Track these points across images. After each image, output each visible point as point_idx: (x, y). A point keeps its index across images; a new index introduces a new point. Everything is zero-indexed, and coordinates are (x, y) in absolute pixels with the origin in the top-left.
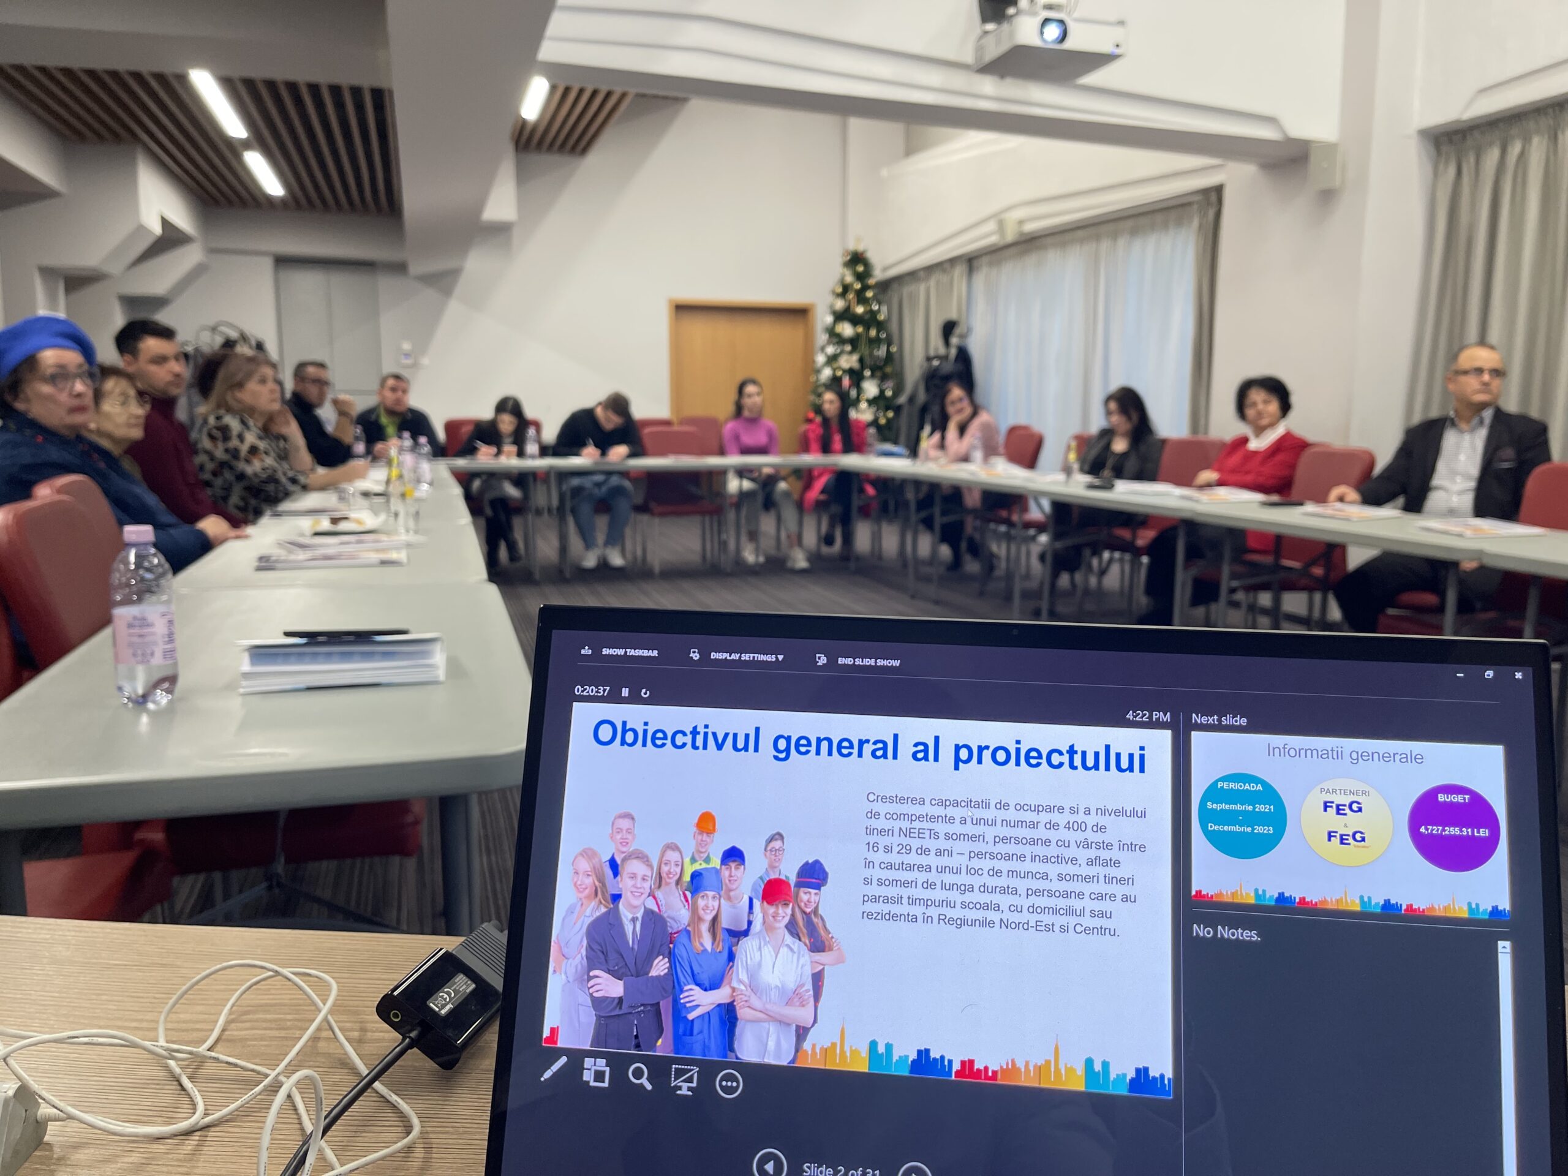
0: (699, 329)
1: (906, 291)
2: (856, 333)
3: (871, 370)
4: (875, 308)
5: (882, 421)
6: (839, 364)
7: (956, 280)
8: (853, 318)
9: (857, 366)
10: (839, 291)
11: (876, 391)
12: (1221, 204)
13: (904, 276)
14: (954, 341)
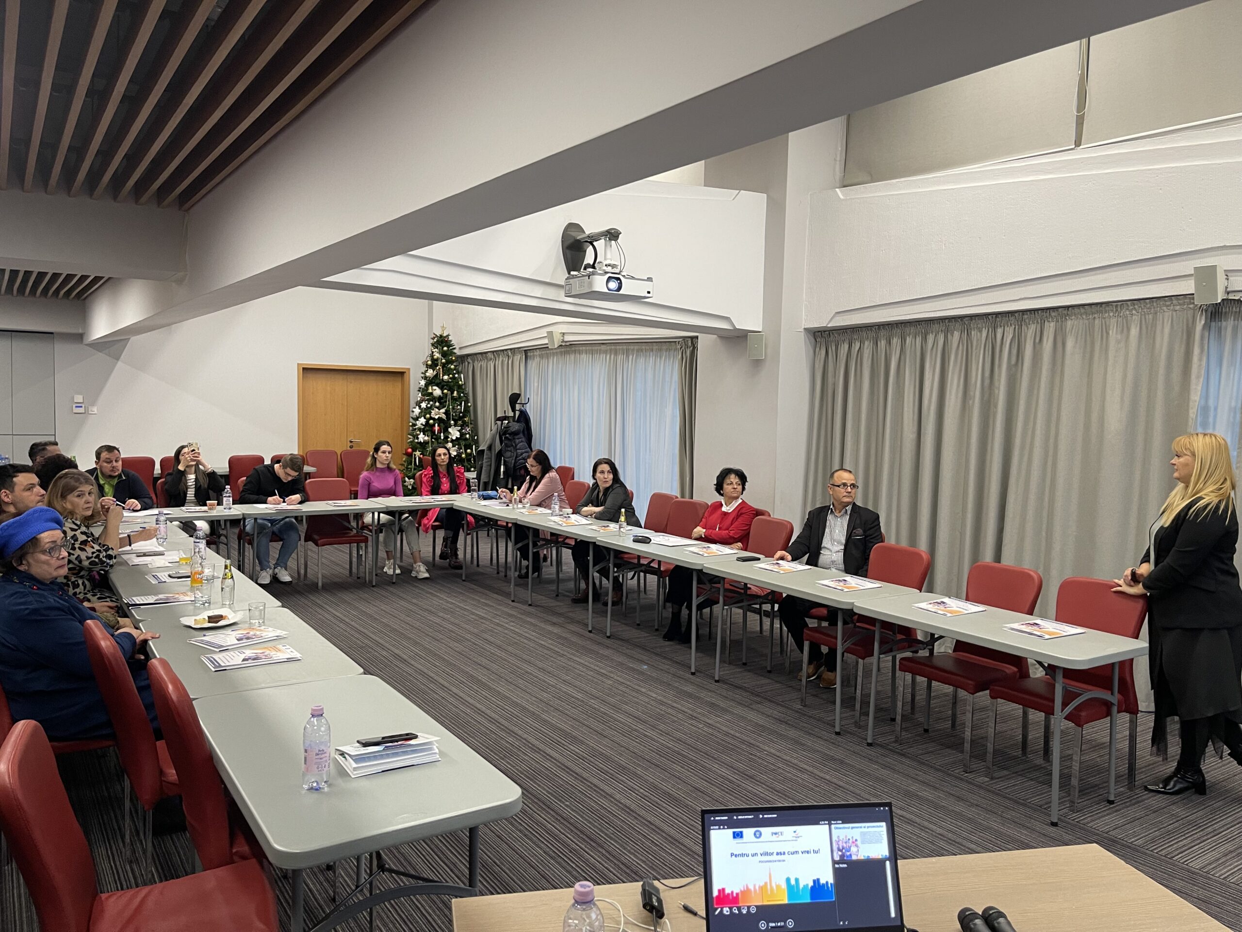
1: (477, 365)
2: (443, 393)
3: (453, 420)
4: (456, 376)
5: (463, 456)
6: (430, 414)
7: (516, 363)
8: (440, 383)
9: (444, 416)
10: (430, 363)
11: (458, 435)
12: (694, 348)
13: (476, 354)
14: (518, 407)
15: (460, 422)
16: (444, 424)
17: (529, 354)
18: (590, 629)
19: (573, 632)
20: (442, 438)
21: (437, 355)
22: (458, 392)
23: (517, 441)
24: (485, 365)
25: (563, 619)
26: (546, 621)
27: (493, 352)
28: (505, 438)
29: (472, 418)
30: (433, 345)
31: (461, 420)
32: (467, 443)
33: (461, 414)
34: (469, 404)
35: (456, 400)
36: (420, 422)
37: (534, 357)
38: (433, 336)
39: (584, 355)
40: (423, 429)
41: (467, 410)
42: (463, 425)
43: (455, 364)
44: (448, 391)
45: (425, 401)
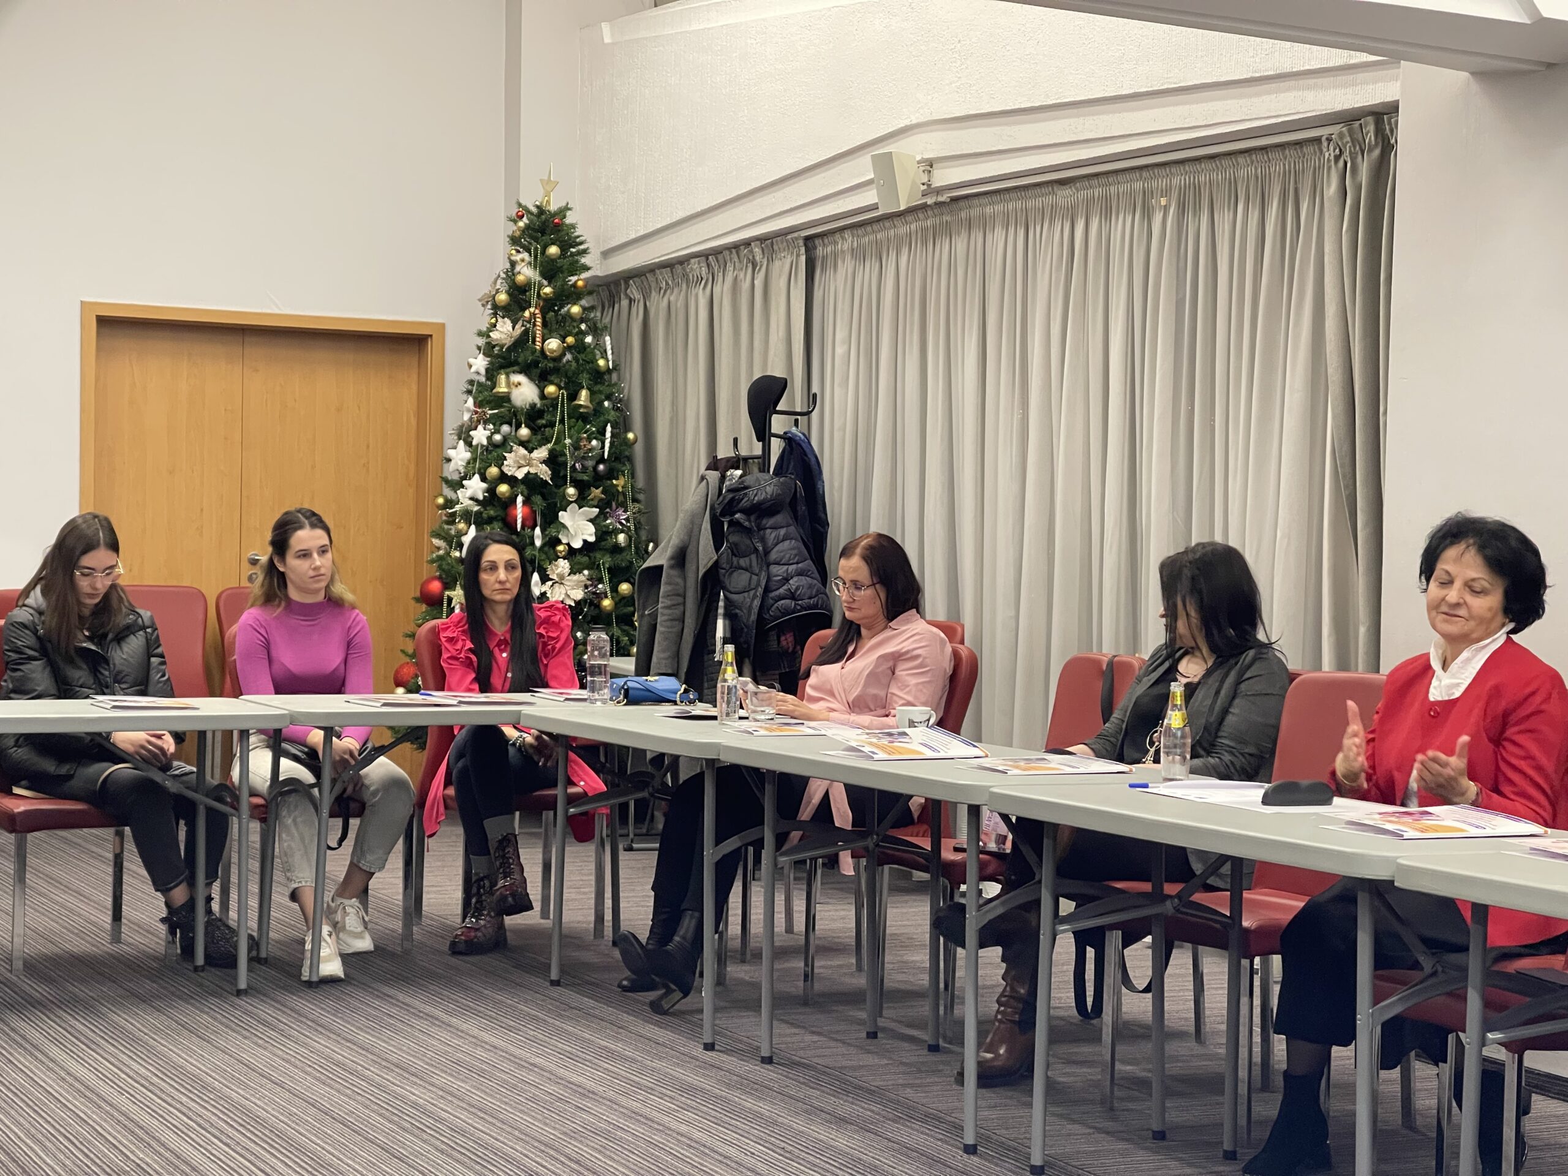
0: (157, 373)
1: (658, 304)
2: (543, 396)
3: (576, 484)
4: (589, 339)
5: (607, 603)
6: (500, 466)
7: (779, 284)
8: (535, 363)
9: (544, 473)
10: (503, 297)
11: (589, 533)
12: (1387, 147)
13: (652, 269)
14: (778, 424)
15: (596, 493)
16: (546, 499)
17: (820, 251)
18: (970, 1140)
19: (907, 1151)
20: (538, 543)
21: (527, 273)
22: (592, 393)
23: (771, 536)
24: (681, 303)
25: (876, 1108)
26: (812, 1111)
27: (705, 255)
28: (731, 523)
29: (640, 483)
30: (514, 241)
31: (600, 485)
32: (622, 560)
33: (601, 467)
34: (631, 436)
35: (584, 418)
36: (469, 493)
37: (835, 255)
38: (514, 211)
39: (999, 232)
40: (478, 514)
41: (621, 455)
42: (609, 504)
43: (583, 302)
44: (560, 388)
45: (486, 422)
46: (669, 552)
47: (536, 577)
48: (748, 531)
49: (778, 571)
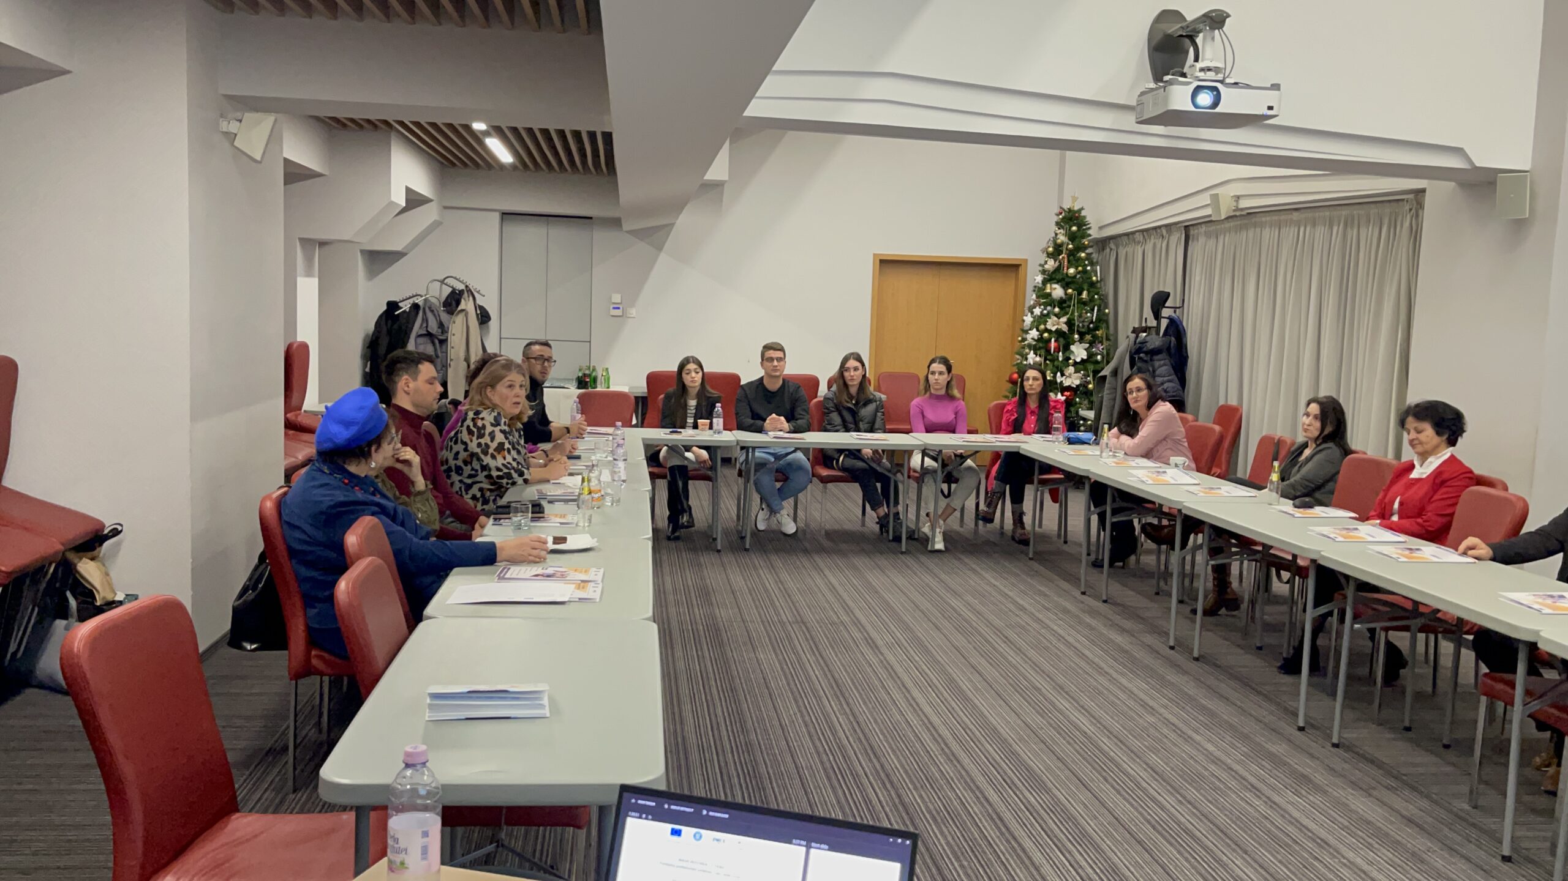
0: (903, 283)
1: (1122, 252)
2: (1066, 294)
3: (1080, 333)
4: (1089, 268)
5: (1091, 386)
6: (1045, 325)
7: (1173, 248)
8: (1063, 279)
9: (1065, 328)
10: (1051, 249)
11: (1084, 355)
13: (1119, 236)
14: (1166, 312)
15: (1088, 337)
16: (1065, 339)
17: (1192, 232)
18: (1171, 643)
20: (1060, 359)
22: (1088, 291)
23: (1157, 364)
24: (1131, 252)
27: (1142, 231)
28: (1139, 358)
30: (1057, 224)
31: (1090, 334)
32: (1098, 367)
33: (1091, 326)
34: (1107, 311)
35: (1085, 304)
36: (1031, 336)
37: (1198, 234)
38: (1057, 210)
39: (1268, 229)
40: (1035, 345)
41: (1102, 320)
42: (1094, 342)
43: (1087, 251)
44: (1074, 290)
45: (1040, 305)
46: (1110, 370)
47: (1059, 374)
48: (1146, 361)
49: (1159, 380)
